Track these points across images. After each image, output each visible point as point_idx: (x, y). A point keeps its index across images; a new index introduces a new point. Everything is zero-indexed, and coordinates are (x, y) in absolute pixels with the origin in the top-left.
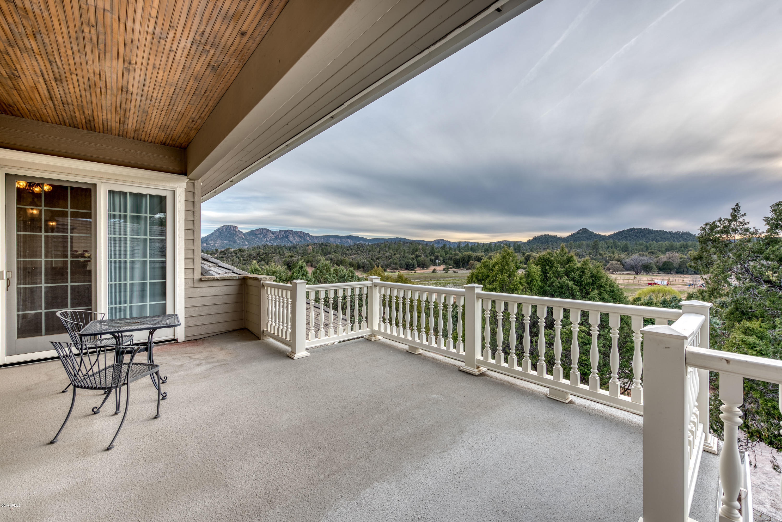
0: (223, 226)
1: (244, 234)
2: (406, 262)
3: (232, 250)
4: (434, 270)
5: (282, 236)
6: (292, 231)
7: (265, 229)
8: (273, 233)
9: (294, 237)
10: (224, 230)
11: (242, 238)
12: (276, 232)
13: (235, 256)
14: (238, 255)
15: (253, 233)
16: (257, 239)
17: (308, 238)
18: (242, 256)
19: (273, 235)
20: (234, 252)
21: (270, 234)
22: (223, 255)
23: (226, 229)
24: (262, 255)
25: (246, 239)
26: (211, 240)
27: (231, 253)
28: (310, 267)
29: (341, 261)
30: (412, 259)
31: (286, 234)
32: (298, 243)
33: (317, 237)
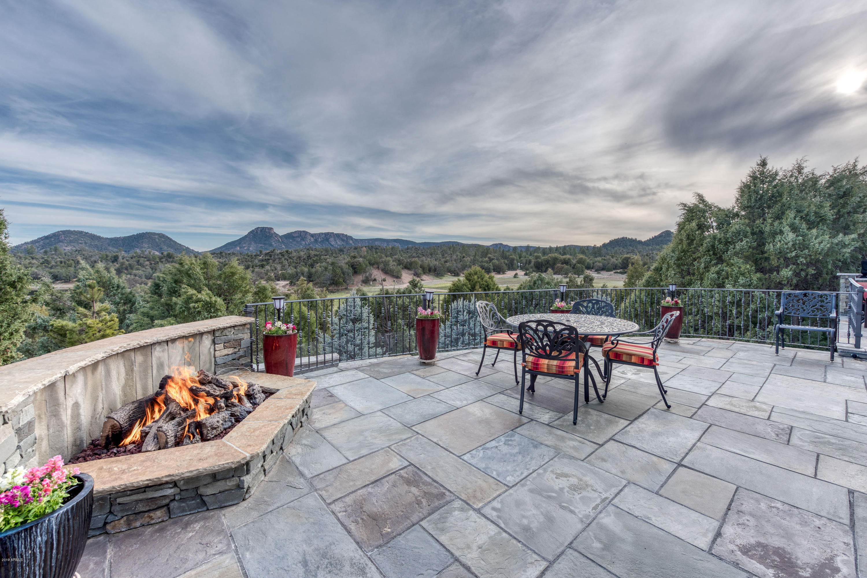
0: (257, 228)
1: (281, 237)
3: (278, 252)
4: (516, 274)
5: (322, 239)
6: (333, 233)
7: (304, 231)
8: (312, 235)
9: (335, 240)
10: (259, 232)
11: (279, 241)
12: (315, 234)
13: (283, 259)
14: (286, 257)
15: (289, 236)
16: (295, 243)
17: (351, 242)
18: (290, 258)
19: (312, 239)
20: (280, 253)
21: (309, 237)
22: (269, 257)
23: (261, 231)
25: (283, 242)
26: (245, 243)
27: (278, 255)
28: (377, 270)
29: (411, 264)
30: (487, 262)
31: (327, 236)
32: (342, 247)
33: (361, 240)
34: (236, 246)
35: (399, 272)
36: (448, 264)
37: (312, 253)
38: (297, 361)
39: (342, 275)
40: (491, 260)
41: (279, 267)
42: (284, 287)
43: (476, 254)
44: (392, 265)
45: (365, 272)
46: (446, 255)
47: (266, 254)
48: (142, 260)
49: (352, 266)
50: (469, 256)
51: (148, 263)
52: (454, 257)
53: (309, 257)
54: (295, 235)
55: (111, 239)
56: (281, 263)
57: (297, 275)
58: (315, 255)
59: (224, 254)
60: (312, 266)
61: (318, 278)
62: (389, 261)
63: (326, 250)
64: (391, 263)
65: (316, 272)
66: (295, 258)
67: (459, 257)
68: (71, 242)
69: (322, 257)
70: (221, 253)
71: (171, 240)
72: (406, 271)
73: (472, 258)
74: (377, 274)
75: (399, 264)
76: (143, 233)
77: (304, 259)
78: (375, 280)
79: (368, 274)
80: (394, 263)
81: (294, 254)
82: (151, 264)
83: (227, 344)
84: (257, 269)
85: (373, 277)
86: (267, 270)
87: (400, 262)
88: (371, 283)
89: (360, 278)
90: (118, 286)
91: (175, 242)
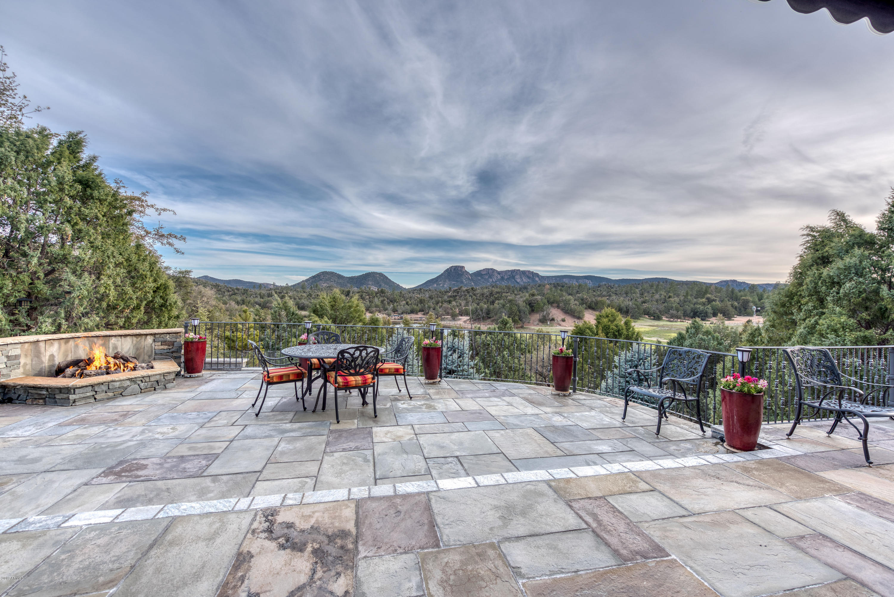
0: (452, 267)
1: (471, 275)
2: (692, 308)
3: (464, 289)
4: (748, 320)
5: (508, 277)
6: (519, 270)
7: (492, 269)
8: (499, 273)
9: (521, 278)
10: (452, 270)
11: (469, 278)
12: (502, 272)
13: (468, 295)
14: (471, 294)
15: (479, 274)
16: (483, 280)
17: (537, 279)
18: (474, 295)
19: (499, 276)
20: (467, 290)
21: (496, 274)
22: (456, 294)
23: (454, 269)
24: (496, 295)
25: (472, 280)
26: (441, 281)
27: (464, 292)
28: (556, 309)
29: (597, 303)
30: (704, 304)
31: (513, 274)
32: (526, 284)
33: (548, 277)
34: (434, 283)
35: (580, 312)
36: (645, 305)
37: (495, 290)
38: (208, 360)
39: (518, 313)
40: (710, 301)
41: (463, 303)
42: (465, 322)
43: (687, 294)
44: (573, 303)
45: (543, 311)
46: (646, 295)
47: (455, 291)
48: (364, 294)
49: (530, 304)
50: (678, 296)
51: (368, 297)
52: (657, 296)
53: (491, 294)
54: (483, 273)
55: (349, 278)
56: (466, 299)
57: (477, 311)
58: (497, 293)
59: (422, 290)
60: (493, 303)
61: (496, 314)
62: (569, 300)
63: (509, 288)
64: (572, 302)
65: (494, 309)
66: (479, 295)
67: (663, 297)
68: (327, 280)
69: (504, 294)
70: (421, 289)
71: (387, 278)
72: (590, 311)
73: (682, 298)
74: (556, 313)
75: (582, 304)
76: (369, 273)
77: (487, 296)
78: (553, 320)
79: (545, 313)
80: (576, 302)
81: (478, 291)
82: (370, 298)
83: (164, 343)
84: (445, 305)
85: (550, 317)
86: (453, 306)
87: (583, 301)
88: (549, 323)
89: (537, 317)
90: (293, 314)
91: (390, 280)
